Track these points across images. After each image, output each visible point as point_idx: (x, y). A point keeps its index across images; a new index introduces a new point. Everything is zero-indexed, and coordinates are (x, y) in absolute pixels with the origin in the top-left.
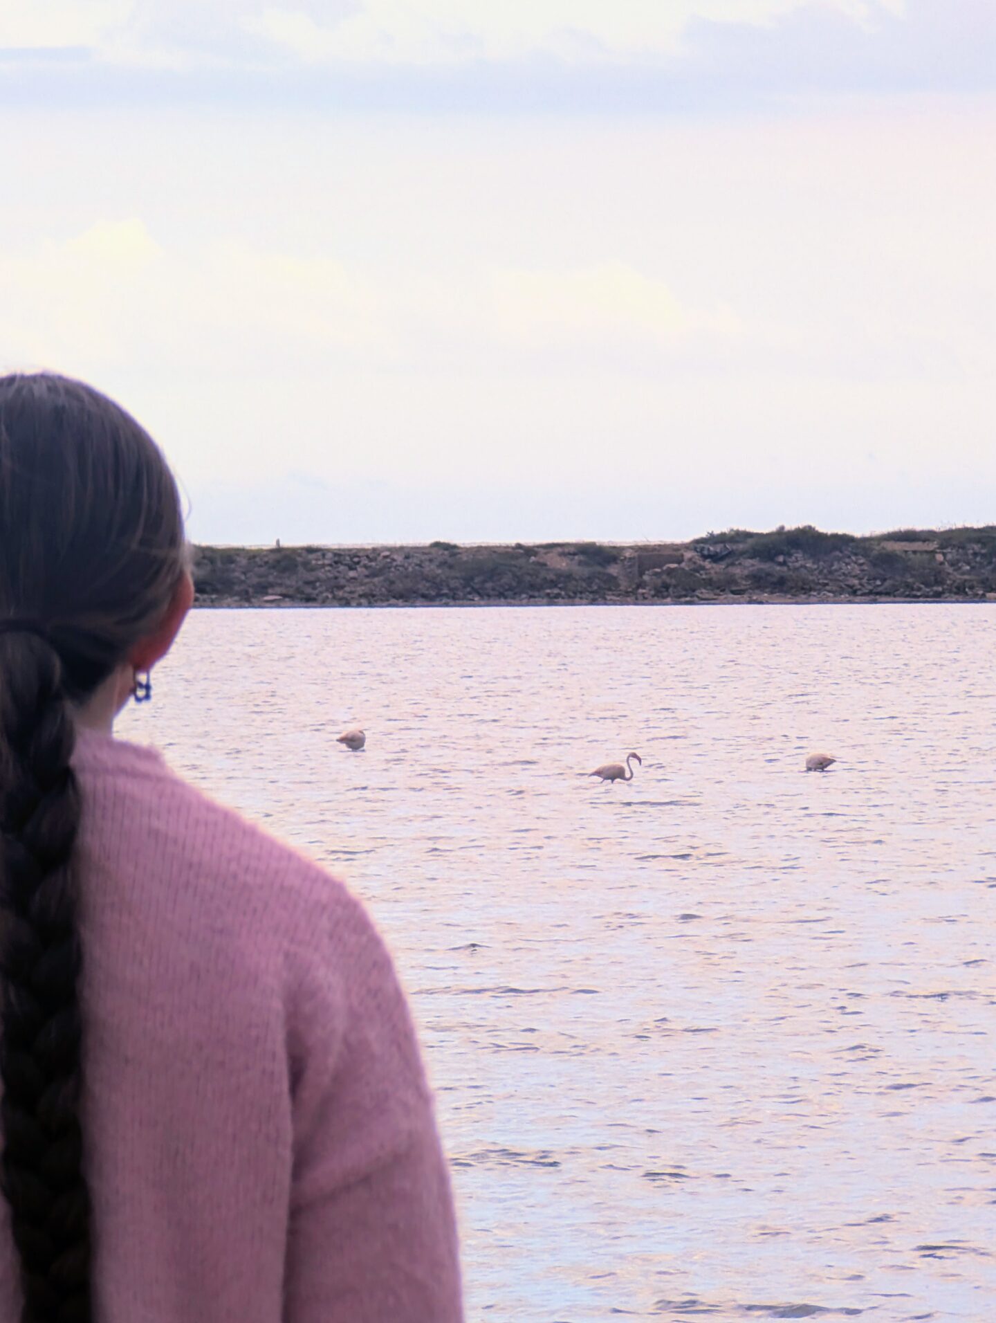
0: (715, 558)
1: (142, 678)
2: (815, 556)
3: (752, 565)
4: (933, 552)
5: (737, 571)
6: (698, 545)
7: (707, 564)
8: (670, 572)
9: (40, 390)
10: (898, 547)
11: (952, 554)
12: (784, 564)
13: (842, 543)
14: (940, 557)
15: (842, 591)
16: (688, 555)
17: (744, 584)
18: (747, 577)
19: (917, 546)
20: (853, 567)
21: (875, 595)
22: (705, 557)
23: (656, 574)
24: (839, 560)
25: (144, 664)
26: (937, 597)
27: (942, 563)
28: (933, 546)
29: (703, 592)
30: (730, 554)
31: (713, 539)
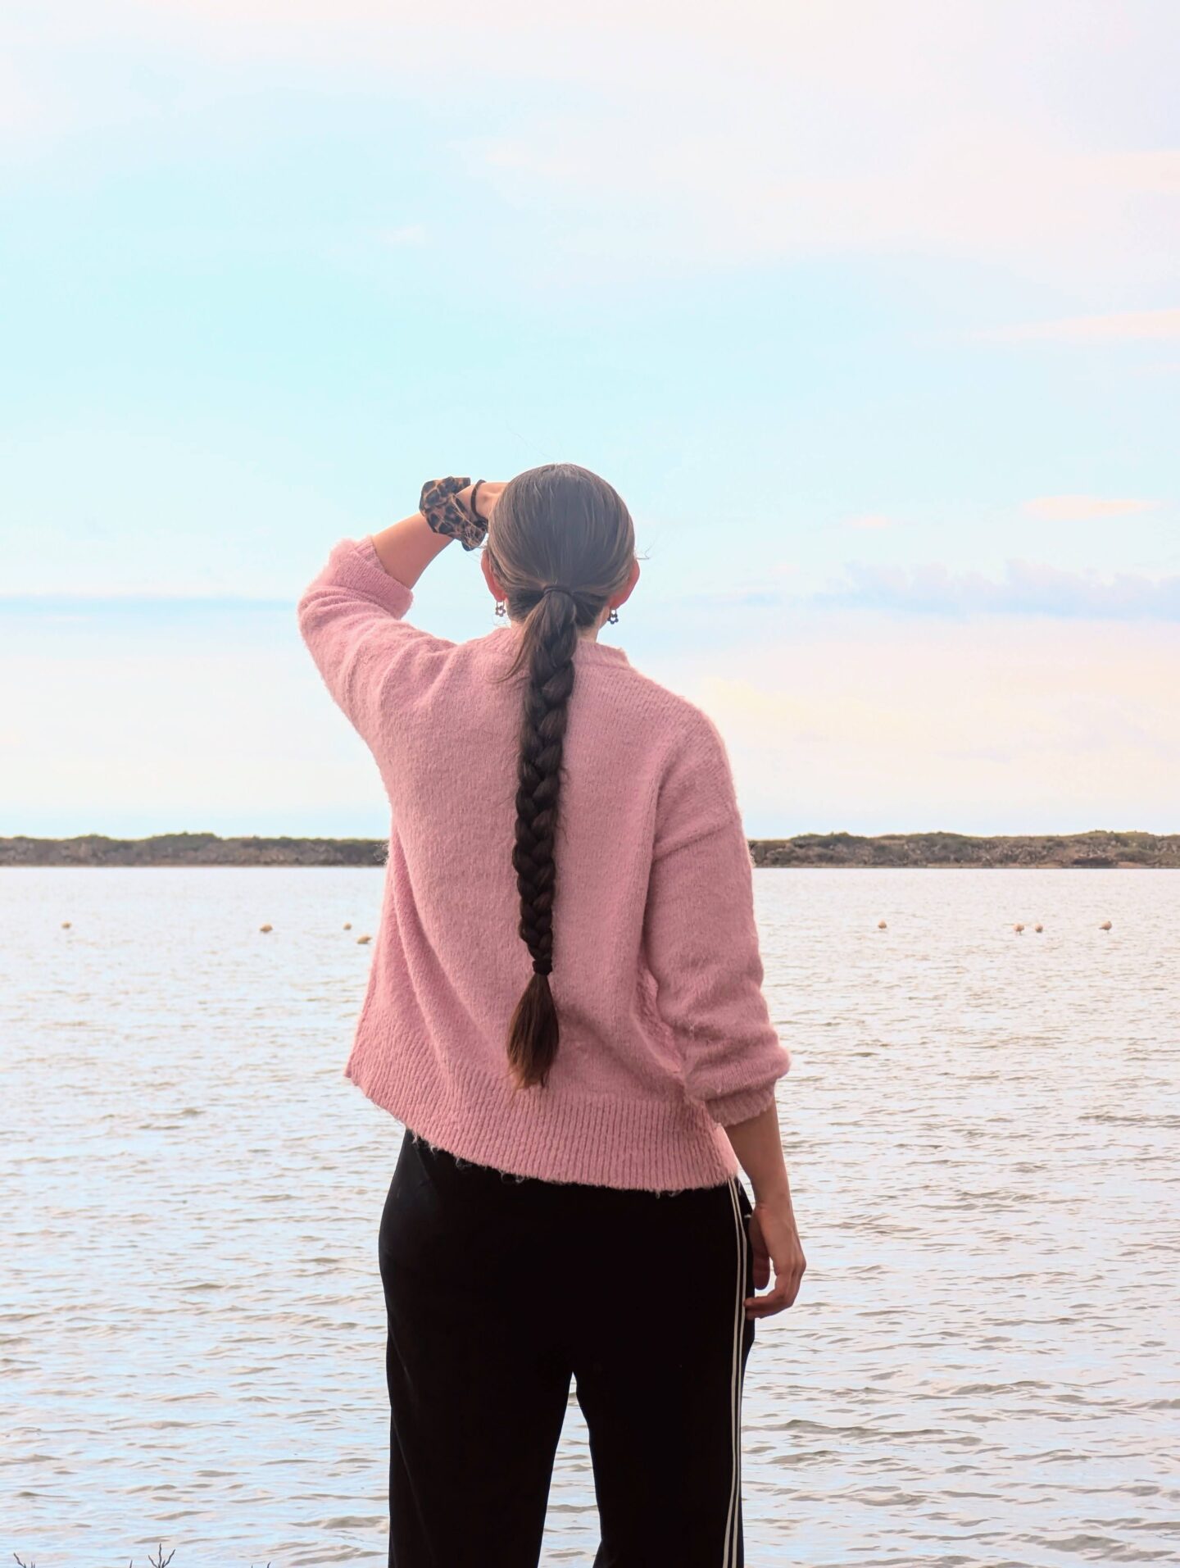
0: (801, 846)
1: (613, 612)
2: (848, 846)
3: (818, 850)
4: (903, 845)
5: (811, 853)
6: (793, 841)
7: (797, 849)
8: (779, 853)
9: (567, 473)
10: (886, 842)
11: (912, 845)
12: (833, 850)
13: (860, 841)
14: (906, 847)
15: (859, 863)
16: (788, 845)
17: (814, 859)
18: (815, 856)
19: (897, 842)
20: (866, 852)
21: (876, 864)
22: (796, 846)
23: (773, 854)
24: (859, 848)
25: (615, 606)
26: (905, 866)
27: (907, 850)
28: (903, 842)
29: (795, 863)
30: (809, 845)
31: (800, 838)
